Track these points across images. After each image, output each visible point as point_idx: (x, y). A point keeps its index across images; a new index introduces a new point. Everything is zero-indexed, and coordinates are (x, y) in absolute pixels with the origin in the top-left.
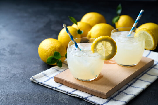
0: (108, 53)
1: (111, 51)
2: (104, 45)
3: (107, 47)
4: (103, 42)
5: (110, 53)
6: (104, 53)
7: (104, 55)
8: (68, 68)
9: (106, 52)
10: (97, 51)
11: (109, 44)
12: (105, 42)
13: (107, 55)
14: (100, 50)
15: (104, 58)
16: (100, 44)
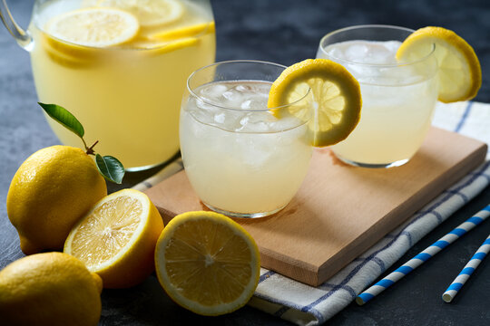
0: (329, 122)
1: (341, 115)
2: (314, 93)
3: (325, 98)
4: (312, 80)
5: (337, 120)
6: (316, 121)
7: (316, 128)
8: (183, 168)
9: (324, 116)
10: (291, 112)
11: (333, 90)
12: (319, 81)
13: (326, 128)
14: (301, 108)
15: (315, 138)
16: (302, 88)
